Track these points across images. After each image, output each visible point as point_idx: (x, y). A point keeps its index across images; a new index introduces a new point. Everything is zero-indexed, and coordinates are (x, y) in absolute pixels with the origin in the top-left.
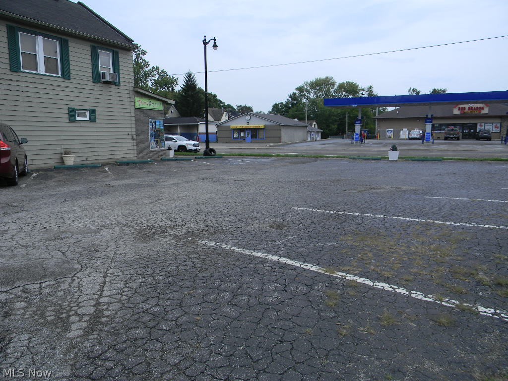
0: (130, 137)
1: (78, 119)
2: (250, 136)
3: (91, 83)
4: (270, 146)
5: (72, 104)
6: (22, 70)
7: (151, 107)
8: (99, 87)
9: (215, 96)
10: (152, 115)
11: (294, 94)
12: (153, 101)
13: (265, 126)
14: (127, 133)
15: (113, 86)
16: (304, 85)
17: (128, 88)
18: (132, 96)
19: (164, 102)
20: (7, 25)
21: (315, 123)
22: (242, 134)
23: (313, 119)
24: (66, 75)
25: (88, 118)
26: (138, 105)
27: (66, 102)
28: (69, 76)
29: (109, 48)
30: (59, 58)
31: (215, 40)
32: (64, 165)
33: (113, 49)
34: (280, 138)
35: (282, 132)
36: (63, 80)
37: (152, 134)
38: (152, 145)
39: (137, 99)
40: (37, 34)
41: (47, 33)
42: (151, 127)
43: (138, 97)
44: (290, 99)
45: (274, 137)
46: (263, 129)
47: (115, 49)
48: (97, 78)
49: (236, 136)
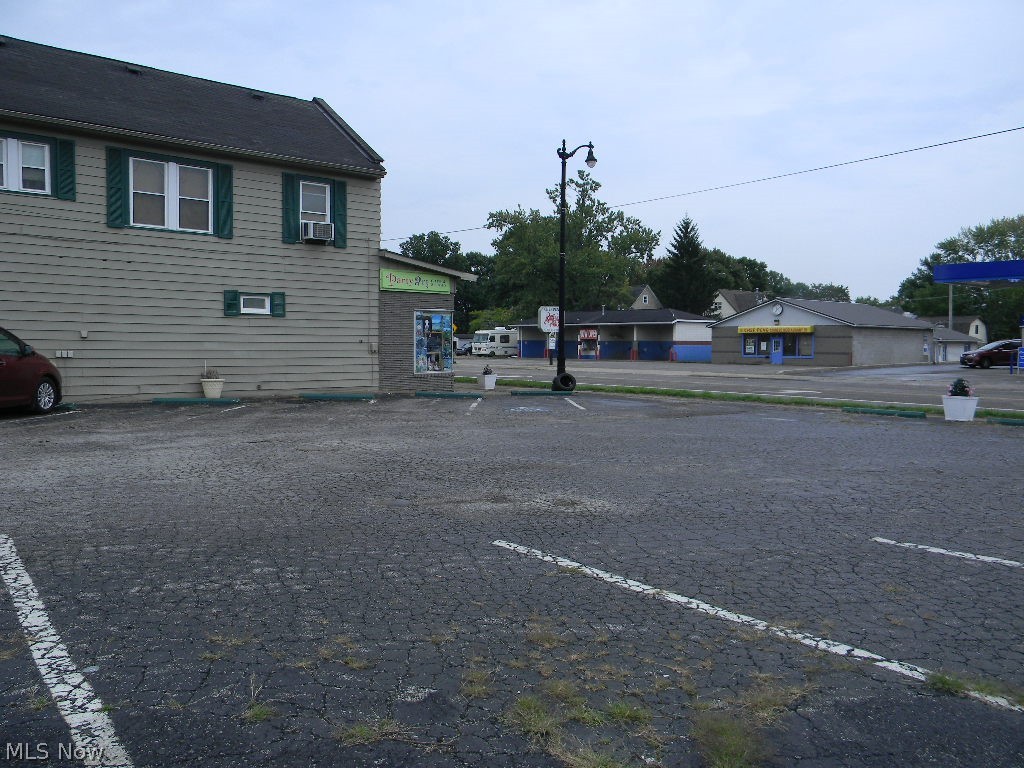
0: (365, 347)
1: (244, 310)
2: (780, 349)
3: (279, 244)
4: (785, 373)
5: (233, 284)
6: (132, 223)
7: (421, 287)
8: (295, 251)
9: (763, 266)
10: (423, 304)
11: (936, 257)
12: (424, 277)
13: (815, 328)
14: (358, 339)
15: (331, 249)
16: (962, 236)
17: (365, 251)
18: (374, 267)
19: (454, 278)
20: (107, 148)
21: (977, 322)
22: (764, 346)
23: (973, 314)
24: (224, 229)
25: (267, 311)
26: (386, 284)
27: (220, 281)
28: (231, 232)
29: (325, 177)
30: (210, 200)
31: (591, 146)
32: (204, 396)
33: (332, 178)
34: (849, 355)
35: (855, 343)
36: (216, 239)
37: (420, 343)
38: (421, 364)
39: (385, 273)
40: (168, 159)
41: (186, 156)
42: (420, 327)
43: (388, 268)
44: (924, 268)
45: (833, 353)
46: (810, 334)
47: (337, 179)
48: (292, 233)
49: (750, 349)
